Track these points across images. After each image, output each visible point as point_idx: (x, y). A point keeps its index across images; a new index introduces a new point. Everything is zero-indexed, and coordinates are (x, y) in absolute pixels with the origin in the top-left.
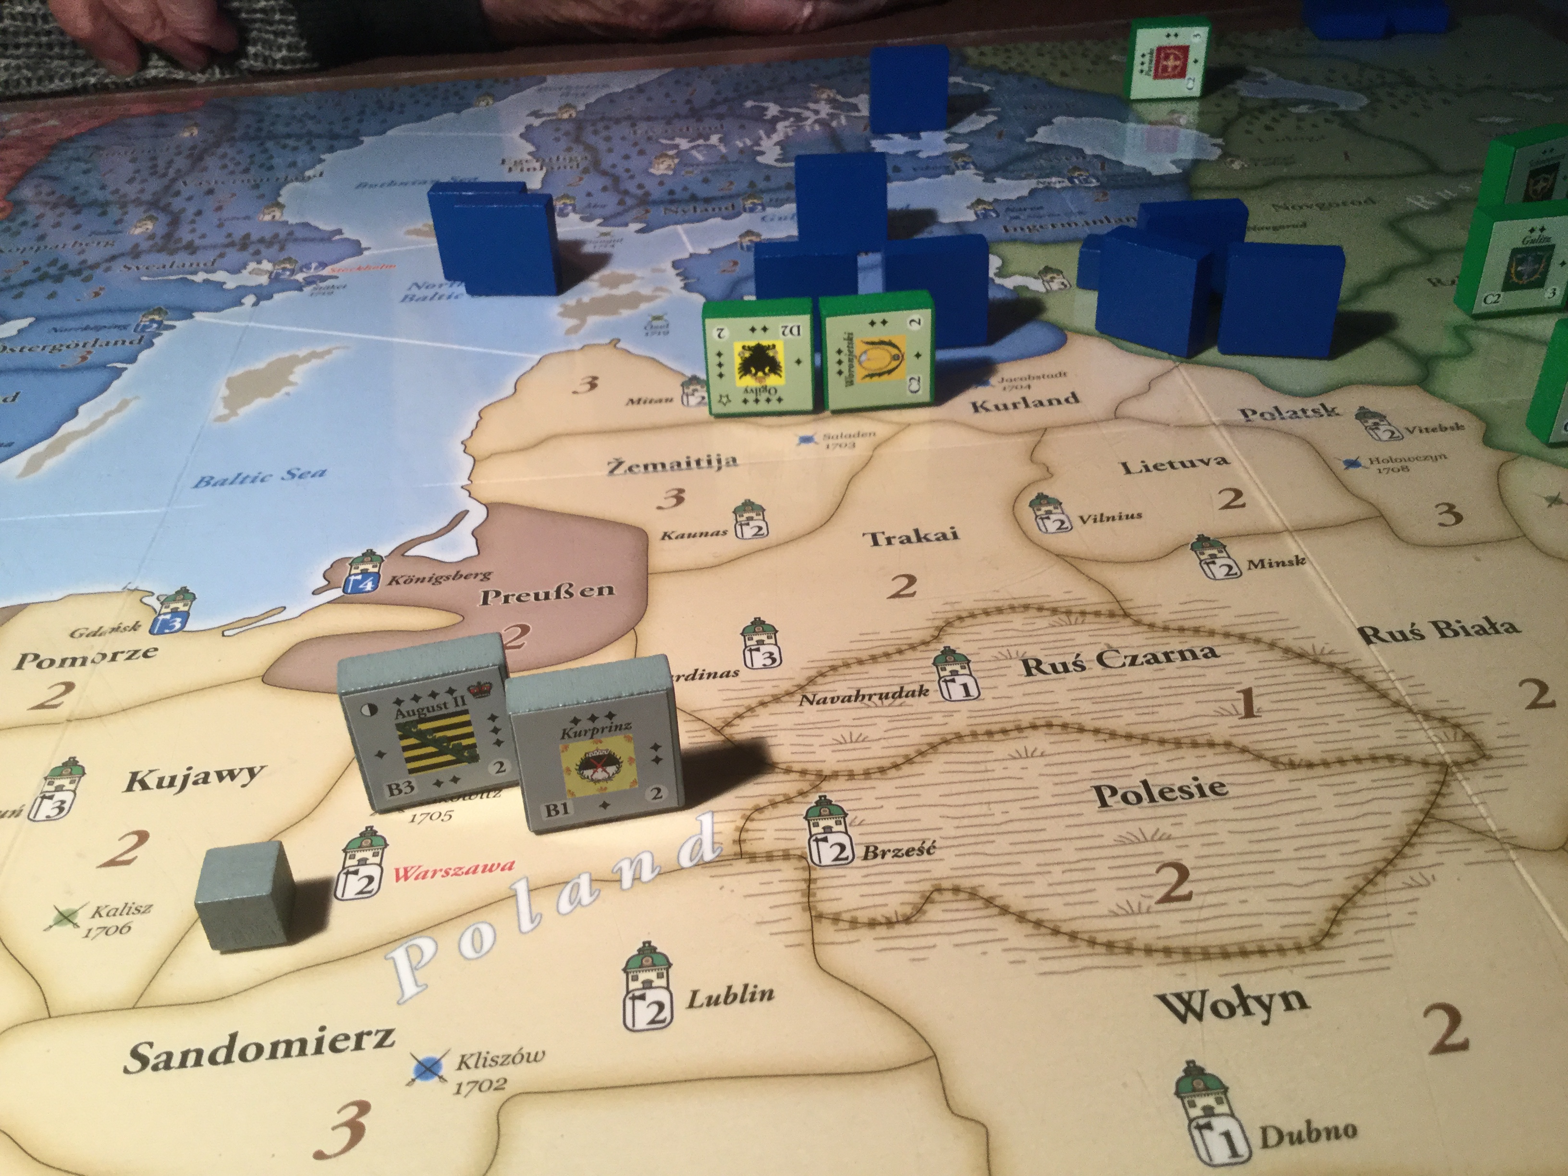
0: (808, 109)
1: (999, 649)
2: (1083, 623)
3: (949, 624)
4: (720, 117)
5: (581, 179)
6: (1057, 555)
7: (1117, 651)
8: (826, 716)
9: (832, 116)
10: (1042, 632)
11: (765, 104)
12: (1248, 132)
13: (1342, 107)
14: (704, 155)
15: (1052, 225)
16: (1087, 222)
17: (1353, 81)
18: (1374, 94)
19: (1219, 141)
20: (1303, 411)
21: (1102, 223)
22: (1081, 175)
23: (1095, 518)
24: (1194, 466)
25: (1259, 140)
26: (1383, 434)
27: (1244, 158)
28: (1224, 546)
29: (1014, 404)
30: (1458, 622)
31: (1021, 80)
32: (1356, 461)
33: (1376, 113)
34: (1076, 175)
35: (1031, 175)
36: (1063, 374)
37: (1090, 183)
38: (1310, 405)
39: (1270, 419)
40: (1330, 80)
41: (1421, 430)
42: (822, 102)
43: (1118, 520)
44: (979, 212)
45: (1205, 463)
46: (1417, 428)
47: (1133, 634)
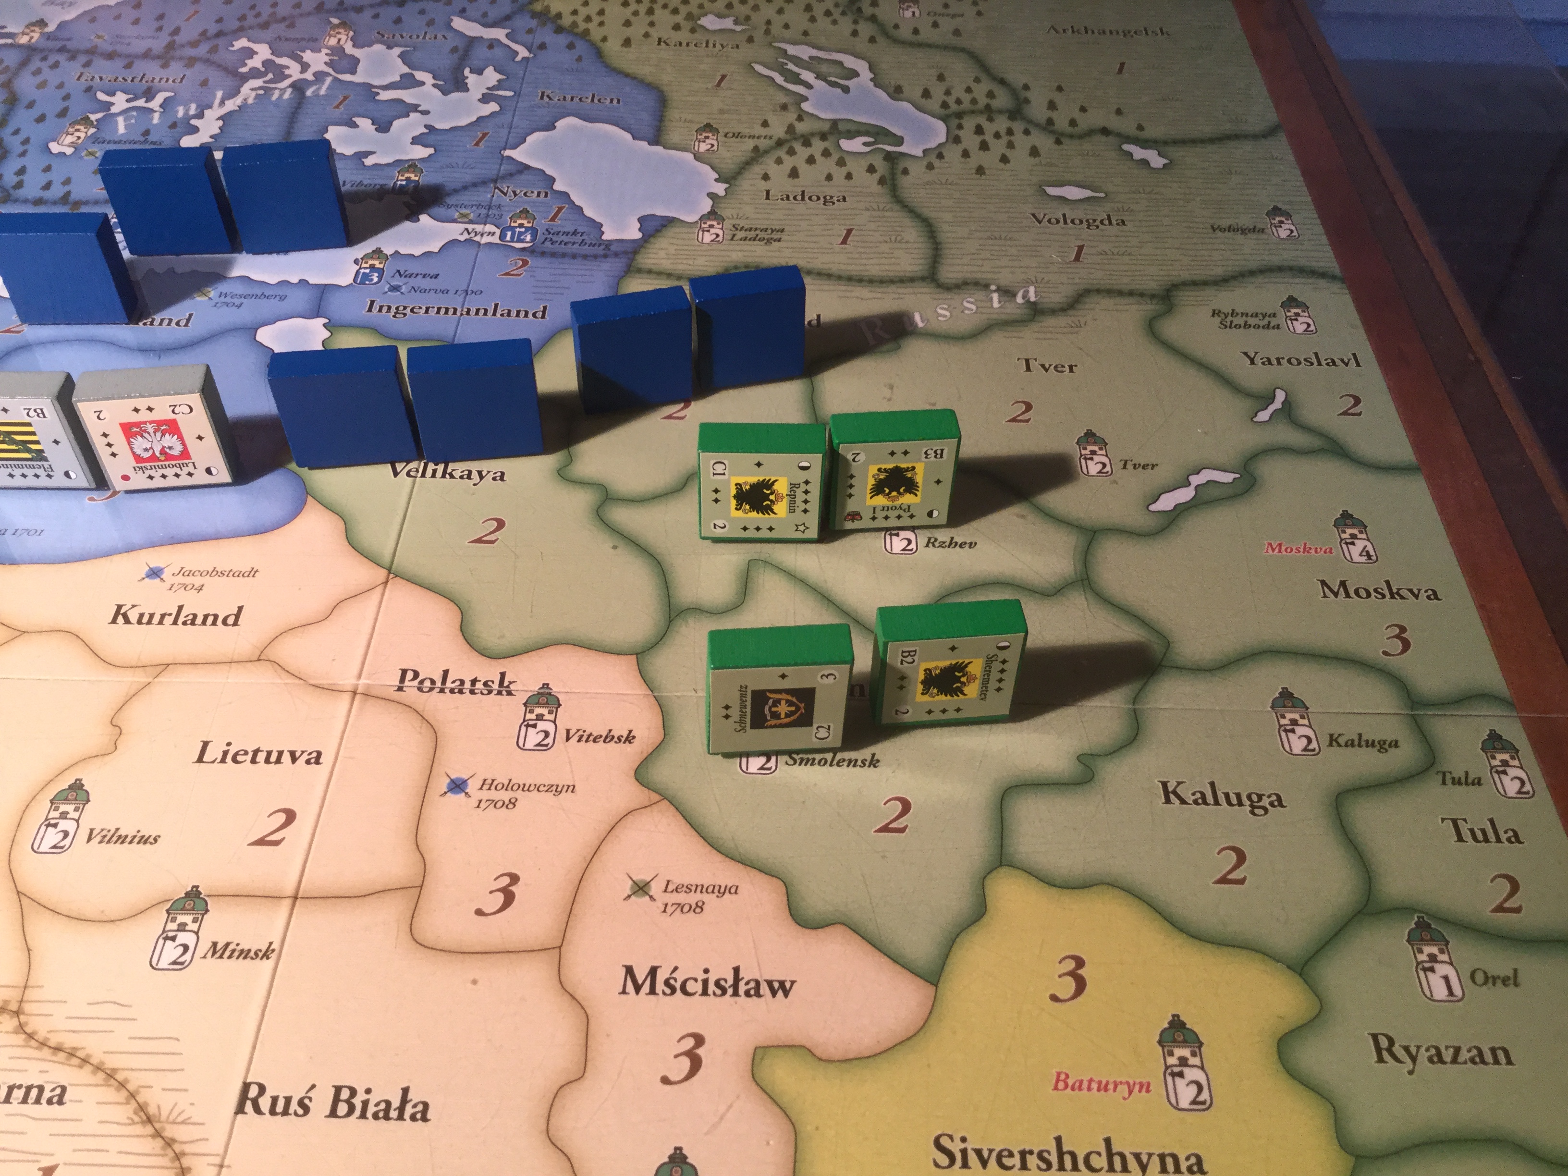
0: (298, 59)
4: (192, 62)
6: (19, 893)
9: (320, 76)
11: (254, 47)
12: (766, 177)
13: (902, 149)
14: (126, 127)
15: (427, 309)
16: (469, 310)
17: (951, 101)
18: (960, 127)
19: (720, 189)
20: (474, 682)
21: (485, 314)
22: (521, 226)
23: (105, 836)
24: (278, 761)
25: (768, 192)
26: (533, 737)
27: (728, 224)
28: (207, 911)
29: (163, 616)
30: (368, 1091)
31: (571, 46)
32: (465, 782)
33: (937, 163)
34: (516, 225)
35: (464, 216)
36: (253, 573)
37: (522, 241)
38: (489, 671)
39: (427, 689)
40: (926, 94)
41: (582, 736)
42: (325, 51)
43: (126, 845)
44: (362, 271)
45: (294, 759)
46: (581, 733)
47: (2, 1046)
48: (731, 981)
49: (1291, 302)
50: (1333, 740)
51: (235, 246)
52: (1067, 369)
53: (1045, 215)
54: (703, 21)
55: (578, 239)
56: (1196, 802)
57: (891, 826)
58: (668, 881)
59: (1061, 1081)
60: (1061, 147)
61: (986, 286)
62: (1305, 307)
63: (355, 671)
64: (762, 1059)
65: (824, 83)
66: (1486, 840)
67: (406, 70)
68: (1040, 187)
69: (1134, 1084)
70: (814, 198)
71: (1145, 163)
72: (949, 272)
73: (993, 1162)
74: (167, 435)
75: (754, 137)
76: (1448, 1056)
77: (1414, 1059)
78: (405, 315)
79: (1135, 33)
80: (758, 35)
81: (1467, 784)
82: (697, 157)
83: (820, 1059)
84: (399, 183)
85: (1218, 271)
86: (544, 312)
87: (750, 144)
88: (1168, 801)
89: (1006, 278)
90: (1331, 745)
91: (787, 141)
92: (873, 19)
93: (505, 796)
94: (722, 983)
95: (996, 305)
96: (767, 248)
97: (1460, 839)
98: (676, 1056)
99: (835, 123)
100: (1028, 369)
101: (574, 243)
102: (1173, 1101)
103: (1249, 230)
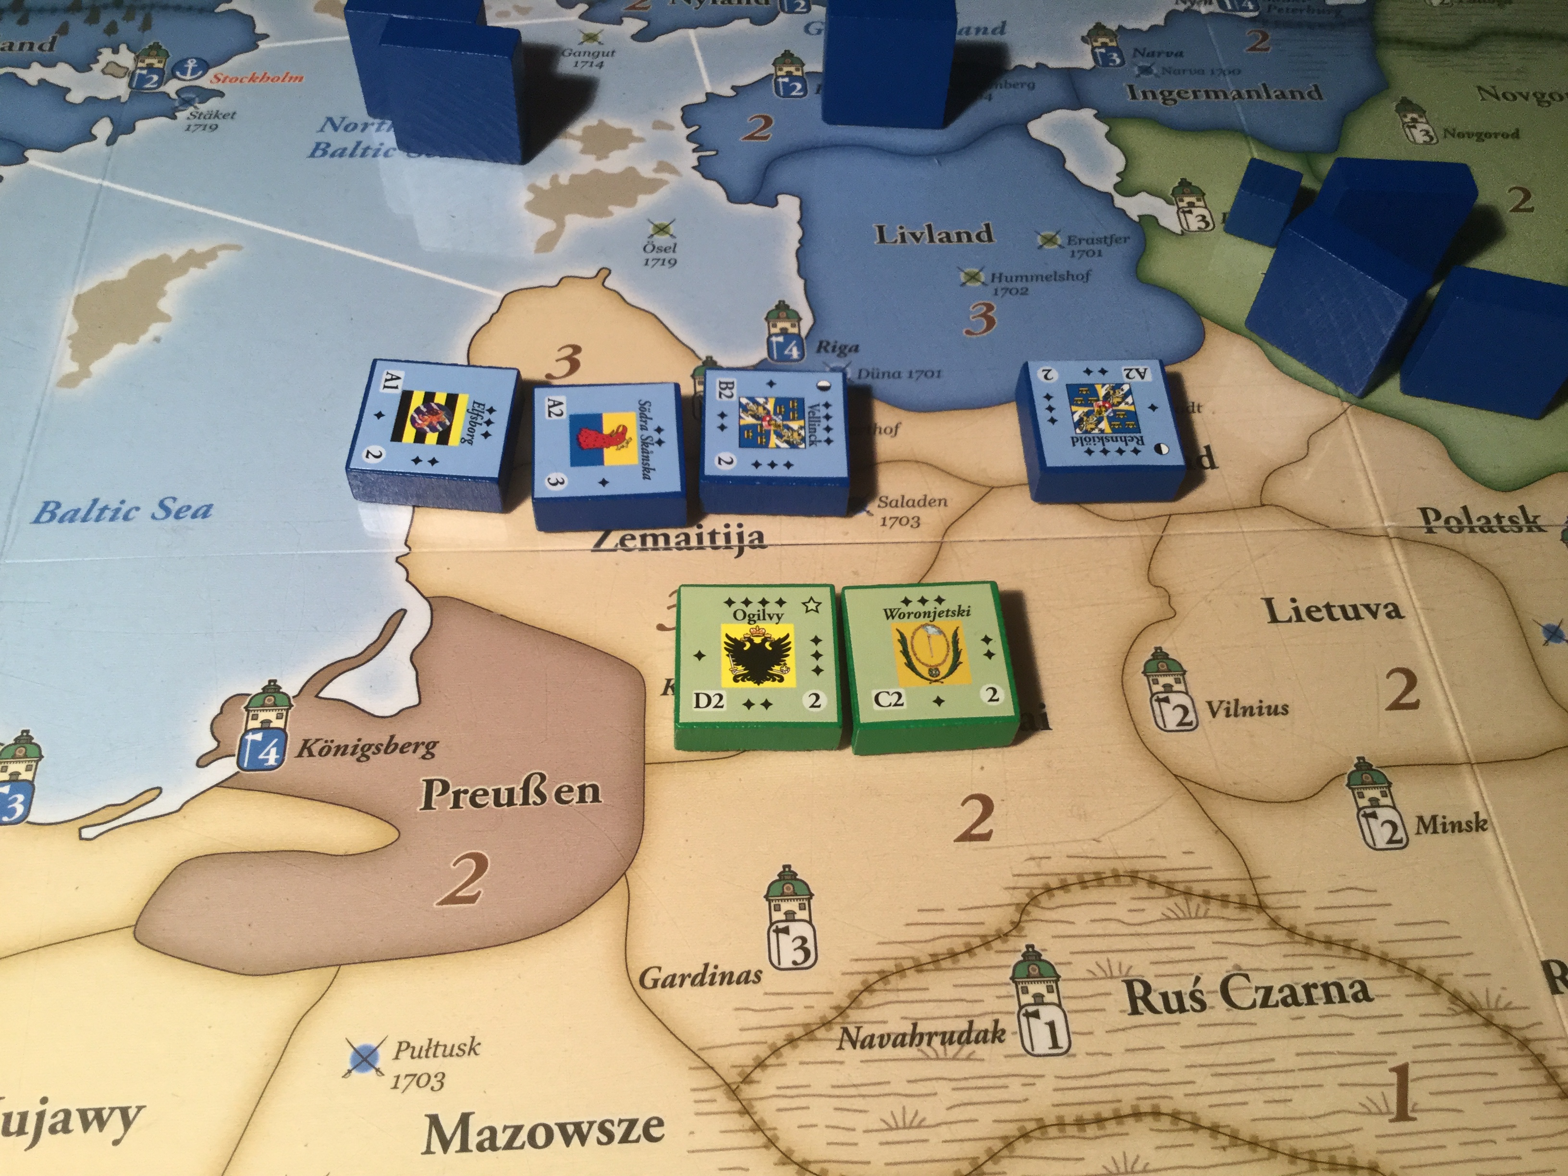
1: (1097, 957)
2: (1205, 917)
3: (1034, 899)
6: (1176, 776)
7: (1246, 977)
8: (873, 1073)
10: (1151, 929)
15: (1194, 92)
16: (1238, 94)
20: (1498, 518)
21: (1259, 96)
23: (1228, 709)
24: (1358, 617)
28: (1390, 784)
32: (1558, 628)
36: (1195, 408)
37: (1246, 9)
38: (1508, 506)
39: (1456, 530)
43: (1257, 716)
44: (1097, 51)
45: (1374, 615)
47: (1267, 945)
63: (1375, 516)
78: (1174, 101)
86: (1317, 90)
101: (1301, 11)
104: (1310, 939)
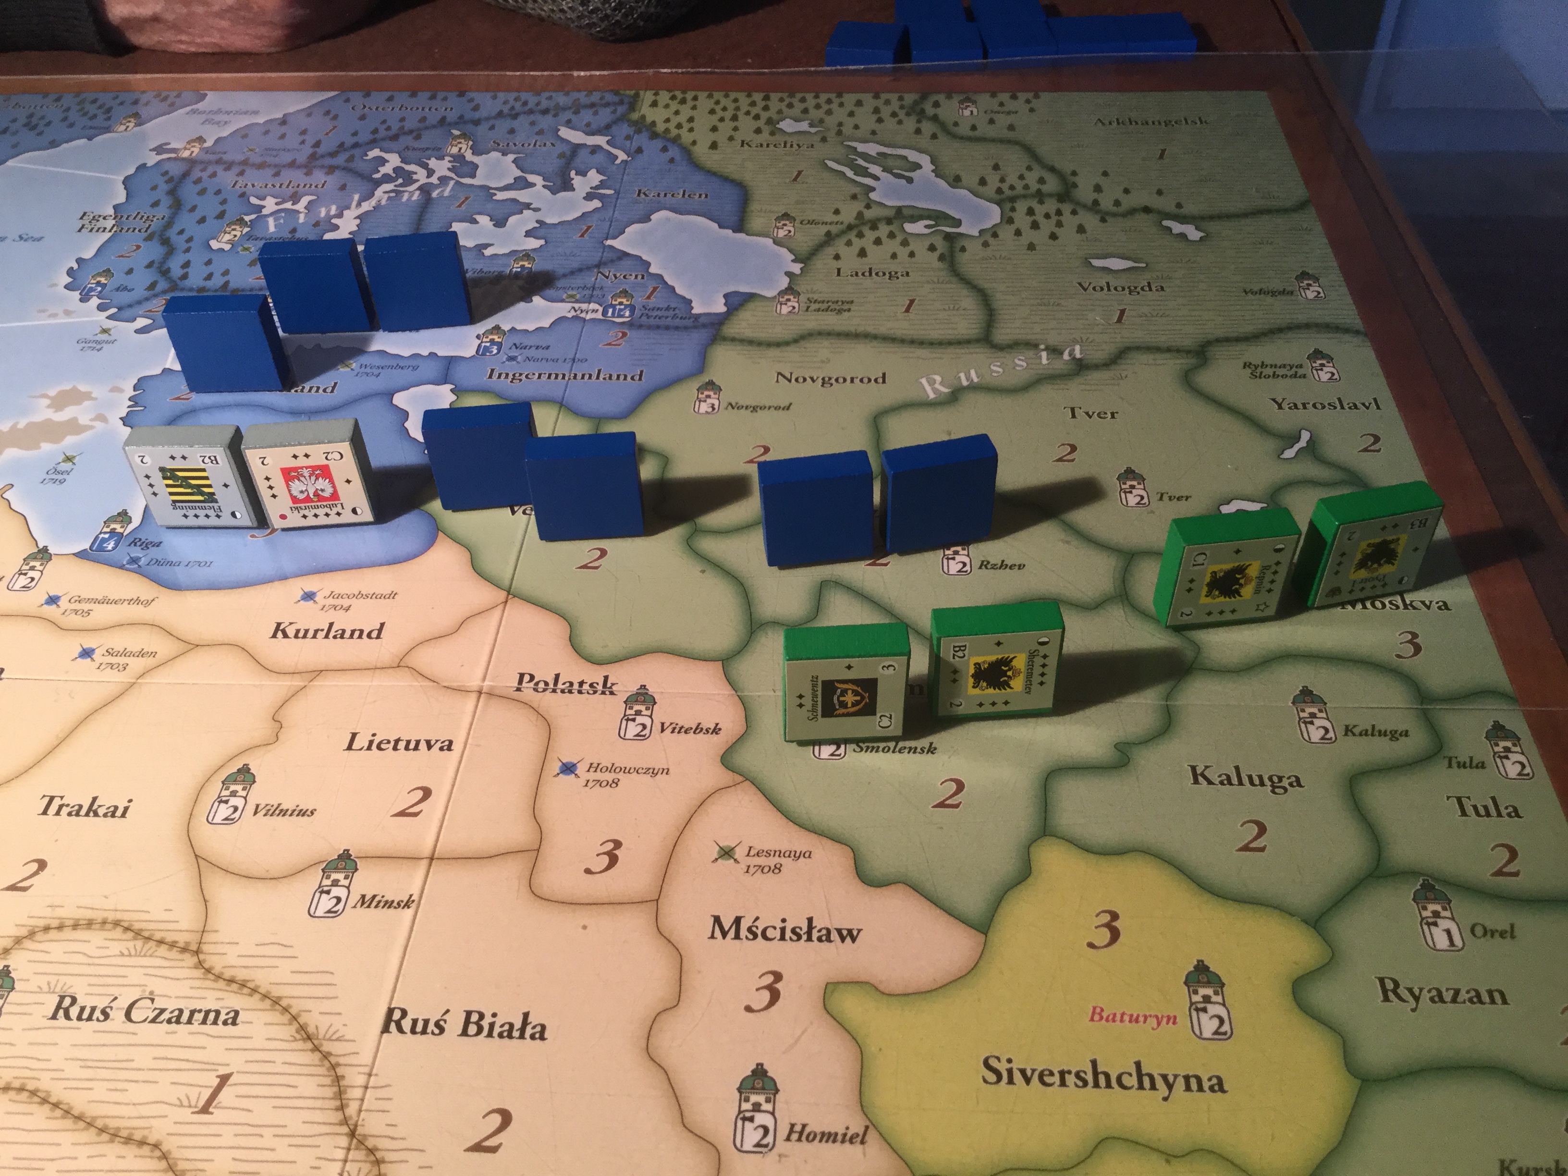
0: (425, 166)
1: (50, 978)
2: (151, 956)
3: (32, 934)
4: (331, 170)
5: (138, 247)
6: (196, 855)
7: (153, 1000)
9: (443, 180)
10: (103, 962)
11: (386, 156)
12: (837, 257)
13: (960, 230)
14: (276, 226)
15: (540, 375)
16: (575, 375)
17: (1005, 187)
18: (1013, 209)
19: (796, 268)
20: (581, 684)
21: (590, 377)
22: (621, 303)
23: (269, 810)
24: (416, 748)
25: (839, 270)
26: (633, 729)
27: (803, 298)
28: (356, 870)
29: (316, 631)
30: (494, 1015)
31: (665, 149)
32: (574, 765)
33: (991, 241)
34: (617, 303)
35: (572, 296)
36: (393, 595)
37: (622, 316)
39: (541, 690)
40: (983, 182)
41: (674, 728)
42: (447, 158)
43: (287, 817)
44: (483, 344)
45: (429, 746)
46: (674, 725)
47: (184, 979)
48: (805, 929)
49: (1317, 354)
50: (1348, 730)
51: (373, 323)
52: (1109, 415)
53: (1090, 284)
54: (782, 125)
55: (671, 313)
56: (1222, 783)
57: (947, 802)
58: (751, 848)
59: (1097, 1014)
60: (1106, 224)
61: (1036, 346)
62: (1330, 359)
63: (480, 675)
64: (832, 992)
65: (889, 175)
66: (1488, 814)
67: (519, 173)
68: (1086, 259)
69: (1162, 1017)
70: (881, 274)
71: (1183, 236)
72: (1002, 335)
73: (1035, 1079)
74: (320, 479)
75: (826, 224)
76: (1448, 996)
77: (1417, 999)
78: (521, 380)
79: (1176, 122)
80: (831, 135)
81: (1471, 767)
82: (777, 242)
83: (883, 993)
84: (514, 270)
85: (1248, 329)
86: (641, 375)
87: (824, 229)
88: (1196, 782)
89: (1054, 339)
90: (1346, 734)
91: (857, 226)
92: (935, 118)
93: (610, 777)
94: (798, 930)
95: (1044, 361)
96: (839, 317)
97: (1464, 813)
98: (757, 990)
99: (899, 209)
100: (1074, 416)
101: (667, 317)
102: (1198, 1032)
103: (1280, 293)
104: (219, 977)
